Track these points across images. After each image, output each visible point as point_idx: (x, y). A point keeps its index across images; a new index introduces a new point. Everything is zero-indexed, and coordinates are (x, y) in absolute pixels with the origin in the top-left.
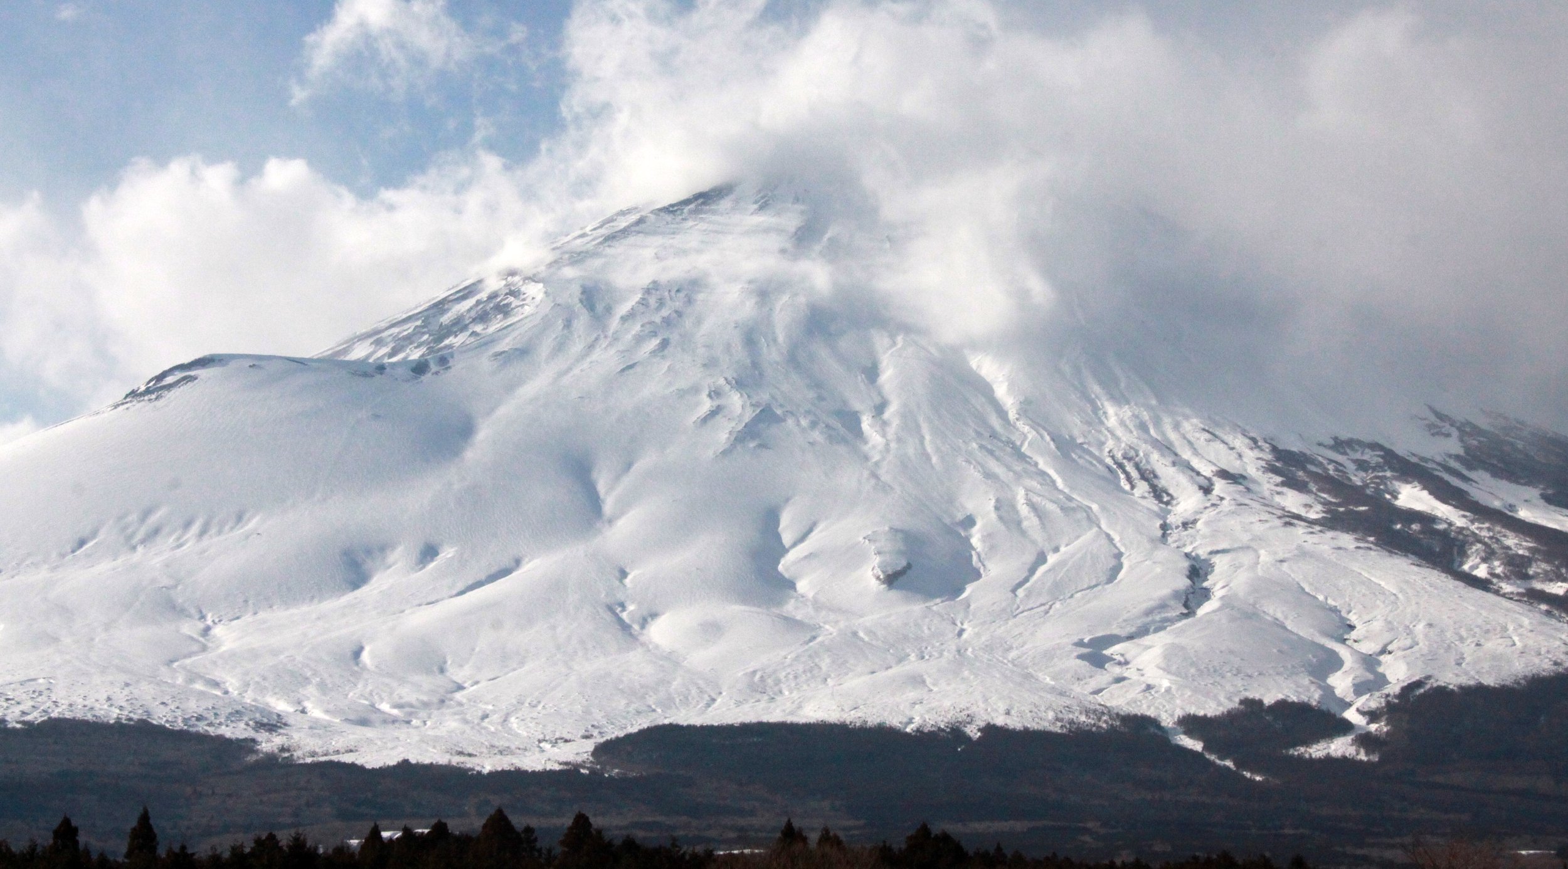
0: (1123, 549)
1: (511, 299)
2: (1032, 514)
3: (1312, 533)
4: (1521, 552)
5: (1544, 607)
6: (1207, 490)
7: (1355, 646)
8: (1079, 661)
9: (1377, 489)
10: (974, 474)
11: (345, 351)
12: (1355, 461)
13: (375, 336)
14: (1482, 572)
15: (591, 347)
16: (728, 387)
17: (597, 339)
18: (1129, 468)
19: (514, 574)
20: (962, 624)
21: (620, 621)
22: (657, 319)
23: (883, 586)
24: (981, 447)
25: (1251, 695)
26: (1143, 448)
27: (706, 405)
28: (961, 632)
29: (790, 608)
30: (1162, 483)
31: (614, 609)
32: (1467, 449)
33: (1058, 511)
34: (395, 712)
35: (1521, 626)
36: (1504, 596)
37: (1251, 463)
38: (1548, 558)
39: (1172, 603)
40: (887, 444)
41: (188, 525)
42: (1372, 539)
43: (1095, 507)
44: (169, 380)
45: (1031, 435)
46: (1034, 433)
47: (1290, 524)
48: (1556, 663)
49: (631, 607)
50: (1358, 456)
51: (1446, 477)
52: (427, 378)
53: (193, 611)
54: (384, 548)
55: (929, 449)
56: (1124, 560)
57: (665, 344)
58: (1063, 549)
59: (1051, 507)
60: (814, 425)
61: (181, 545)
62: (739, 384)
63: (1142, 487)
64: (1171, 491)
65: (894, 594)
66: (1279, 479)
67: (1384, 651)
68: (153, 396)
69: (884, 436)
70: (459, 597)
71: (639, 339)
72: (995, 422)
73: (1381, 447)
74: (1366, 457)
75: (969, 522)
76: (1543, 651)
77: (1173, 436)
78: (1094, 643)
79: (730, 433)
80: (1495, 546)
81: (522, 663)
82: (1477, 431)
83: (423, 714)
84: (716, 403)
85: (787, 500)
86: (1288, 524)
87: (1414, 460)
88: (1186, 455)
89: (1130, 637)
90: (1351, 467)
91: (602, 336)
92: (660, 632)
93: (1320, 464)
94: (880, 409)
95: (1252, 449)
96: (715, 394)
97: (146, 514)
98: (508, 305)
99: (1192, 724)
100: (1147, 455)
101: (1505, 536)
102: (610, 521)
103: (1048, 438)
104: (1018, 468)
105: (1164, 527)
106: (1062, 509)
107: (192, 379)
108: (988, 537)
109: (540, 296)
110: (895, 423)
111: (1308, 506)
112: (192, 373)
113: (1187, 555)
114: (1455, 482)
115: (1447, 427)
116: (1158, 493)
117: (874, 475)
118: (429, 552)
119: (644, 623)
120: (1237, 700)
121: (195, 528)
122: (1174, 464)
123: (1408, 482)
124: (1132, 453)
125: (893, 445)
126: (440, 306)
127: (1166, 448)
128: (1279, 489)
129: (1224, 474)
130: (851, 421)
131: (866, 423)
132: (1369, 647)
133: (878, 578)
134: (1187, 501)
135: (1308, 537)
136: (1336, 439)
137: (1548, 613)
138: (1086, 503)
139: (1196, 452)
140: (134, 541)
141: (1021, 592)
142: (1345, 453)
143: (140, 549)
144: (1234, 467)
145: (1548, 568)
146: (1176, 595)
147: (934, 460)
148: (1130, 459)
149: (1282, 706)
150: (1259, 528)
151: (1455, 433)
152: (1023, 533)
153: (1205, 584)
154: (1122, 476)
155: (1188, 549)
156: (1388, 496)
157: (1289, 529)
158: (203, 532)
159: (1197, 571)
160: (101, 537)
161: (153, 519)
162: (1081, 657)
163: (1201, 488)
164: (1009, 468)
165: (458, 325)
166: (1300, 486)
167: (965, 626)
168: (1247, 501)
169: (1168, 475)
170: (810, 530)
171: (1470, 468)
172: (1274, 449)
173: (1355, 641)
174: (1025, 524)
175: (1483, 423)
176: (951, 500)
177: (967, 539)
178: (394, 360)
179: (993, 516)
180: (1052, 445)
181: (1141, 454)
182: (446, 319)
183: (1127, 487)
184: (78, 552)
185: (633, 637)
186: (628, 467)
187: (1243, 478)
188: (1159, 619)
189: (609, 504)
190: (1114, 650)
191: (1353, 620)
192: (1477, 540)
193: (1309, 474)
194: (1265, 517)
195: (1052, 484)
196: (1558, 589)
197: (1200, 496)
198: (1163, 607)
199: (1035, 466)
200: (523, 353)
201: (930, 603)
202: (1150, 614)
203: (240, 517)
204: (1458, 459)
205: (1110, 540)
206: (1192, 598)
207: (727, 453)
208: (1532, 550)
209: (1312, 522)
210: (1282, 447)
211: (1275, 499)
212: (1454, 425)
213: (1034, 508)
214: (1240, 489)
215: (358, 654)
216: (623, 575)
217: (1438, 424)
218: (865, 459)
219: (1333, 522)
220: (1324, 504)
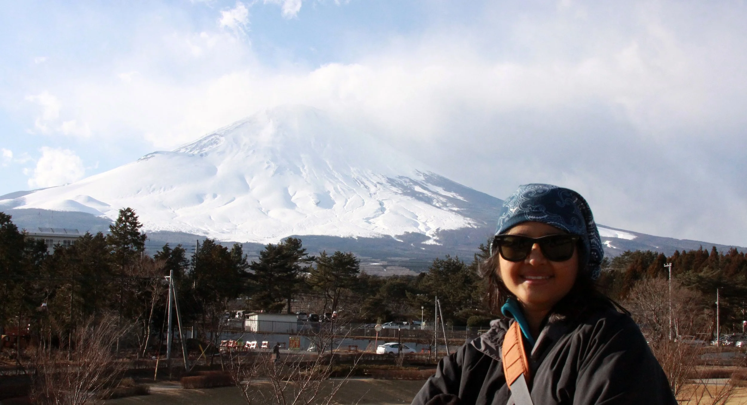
0: (364, 199)
2: (342, 191)
4: (444, 201)
5: (454, 213)
6: (376, 186)
7: (420, 220)
9: (410, 187)
10: (327, 182)
11: (179, 151)
12: (404, 181)
13: (186, 148)
14: (437, 205)
16: (270, 161)
17: (239, 150)
18: (358, 181)
19: (235, 201)
21: (262, 212)
23: (316, 206)
24: (327, 176)
25: (407, 231)
26: (360, 177)
27: (266, 165)
28: (336, 216)
29: (296, 209)
30: (366, 185)
31: (260, 209)
32: (426, 179)
34: (228, 231)
35: (452, 217)
36: (445, 210)
37: (384, 181)
38: (451, 202)
40: (307, 175)
41: (161, 188)
42: (414, 198)
43: (354, 189)
44: (149, 156)
45: (336, 173)
49: (263, 209)
50: (404, 180)
53: (169, 207)
54: (205, 195)
55: (316, 176)
56: (364, 201)
57: (254, 151)
58: (350, 198)
59: (344, 189)
60: (291, 170)
61: (160, 193)
62: (273, 161)
63: (362, 186)
64: (369, 186)
65: (318, 207)
66: (390, 184)
67: (426, 222)
68: (146, 160)
69: (306, 173)
70: (225, 206)
71: (248, 150)
72: (328, 170)
73: (409, 178)
74: (407, 181)
75: (329, 192)
77: (366, 175)
78: (366, 219)
79: (273, 171)
80: (438, 200)
82: (426, 175)
84: (268, 165)
85: (289, 186)
86: (396, 194)
87: (416, 181)
88: (370, 179)
89: (373, 218)
90: (403, 182)
92: (271, 214)
93: (397, 181)
94: (303, 167)
95: (383, 178)
96: (268, 163)
98: (217, 142)
99: (396, 236)
100: (361, 179)
101: (439, 198)
102: (252, 190)
103: (340, 174)
104: (336, 181)
105: (370, 194)
106: (348, 190)
107: (154, 156)
108: (334, 196)
110: (307, 170)
111: (398, 190)
112: (154, 155)
113: (377, 200)
114: (425, 186)
115: (421, 174)
116: (366, 187)
117: (306, 182)
118: (215, 196)
119: (267, 213)
120: (404, 232)
121: (162, 189)
122: (367, 180)
123: (415, 185)
126: (200, 141)
127: (366, 177)
128: (391, 186)
129: (378, 183)
130: (298, 169)
131: (301, 170)
132: (423, 221)
133: (314, 204)
134: (373, 189)
135: (401, 197)
136: (399, 176)
138: (352, 188)
139: (371, 178)
140: (150, 192)
141: (345, 207)
142: (401, 179)
143: (152, 193)
144: (380, 181)
145: (451, 205)
146: (379, 209)
147: (318, 178)
148: (358, 179)
149: (413, 233)
150: (390, 195)
151: (422, 175)
152: (341, 195)
153: (384, 207)
154: (357, 183)
155: (377, 199)
156: (413, 189)
158: (164, 190)
159: (381, 204)
160: (142, 190)
161: (152, 187)
162: (365, 222)
163: (375, 186)
164: (334, 181)
165: (205, 146)
166: (395, 186)
167: (336, 214)
168: (385, 189)
169: (367, 183)
170: (295, 193)
171: (427, 183)
172: (387, 178)
174: (341, 193)
175: (427, 173)
176: (324, 188)
177: (330, 197)
178: (191, 153)
179: (334, 191)
180: (342, 176)
182: (202, 144)
183: (359, 185)
184: (138, 194)
185: (267, 215)
186: (252, 178)
187: (383, 184)
188: (377, 214)
189: (250, 186)
190: (371, 221)
191: (417, 214)
192: (435, 199)
193: (396, 184)
194: (391, 192)
195: (344, 184)
196: (456, 209)
197: (375, 187)
198: (377, 211)
199: (339, 180)
200: (223, 152)
201: (327, 209)
202: (375, 212)
203: (172, 187)
204: (424, 181)
205: (360, 197)
206: (383, 210)
207: (273, 176)
208: (446, 200)
209: (401, 194)
210: (389, 177)
211: (391, 189)
212: (421, 173)
213: (341, 189)
214: (382, 186)
215: (210, 218)
216: (259, 202)
217: (418, 173)
218: (303, 178)
219: (405, 194)
220: (401, 190)
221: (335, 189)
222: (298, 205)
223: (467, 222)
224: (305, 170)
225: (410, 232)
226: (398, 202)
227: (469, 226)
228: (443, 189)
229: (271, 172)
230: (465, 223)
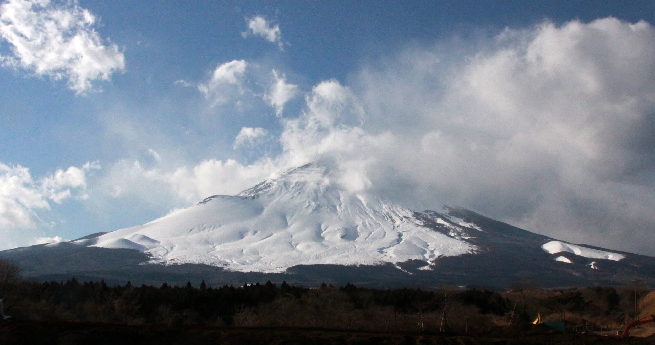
0: (386, 231)
1: (271, 184)
2: (369, 225)
3: (421, 228)
4: (460, 231)
5: (464, 241)
6: (402, 220)
7: (429, 249)
8: (378, 252)
9: (433, 219)
10: (358, 217)
11: (240, 194)
13: (245, 192)
14: (453, 235)
15: (286, 194)
16: (311, 201)
17: (287, 192)
18: (387, 216)
19: (272, 236)
20: (356, 245)
21: (291, 245)
22: (298, 188)
24: (359, 212)
25: (410, 258)
26: (390, 212)
27: (308, 204)
28: (356, 247)
29: (323, 242)
30: (393, 219)
31: (290, 243)
32: (450, 212)
33: (374, 224)
34: (249, 262)
35: (460, 245)
36: (457, 239)
37: (410, 215)
38: (465, 232)
39: (396, 241)
40: (342, 212)
41: (211, 227)
42: (432, 229)
43: (381, 223)
44: (207, 200)
45: (369, 210)
46: (369, 209)
47: (418, 226)
48: (466, 252)
49: (293, 243)
50: (429, 213)
51: (446, 217)
52: (255, 199)
53: (212, 243)
54: (247, 231)
55: (349, 212)
56: (386, 233)
57: (299, 193)
58: (375, 231)
59: (372, 223)
60: (328, 208)
61: (209, 231)
62: (314, 200)
63: (390, 220)
64: (395, 220)
65: (343, 240)
66: (415, 218)
67: (435, 250)
68: (204, 203)
69: (341, 210)
70: (262, 241)
71: (295, 192)
72: (362, 207)
73: (434, 211)
74: (431, 214)
75: (357, 226)
76: (464, 249)
77: (395, 210)
78: (380, 248)
79: (312, 210)
80: (455, 230)
81: (273, 253)
82: (452, 209)
83: (254, 263)
84: (309, 204)
85: (323, 222)
87: (440, 214)
88: (398, 213)
89: (387, 248)
90: (428, 215)
91: (288, 192)
92: (299, 247)
93: (423, 215)
94: (340, 205)
95: (410, 212)
96: (309, 202)
97: (203, 225)
98: (270, 186)
99: (399, 264)
100: (390, 214)
101: (457, 228)
102: (290, 226)
103: (372, 210)
104: (366, 216)
105: (394, 227)
106: (375, 224)
107: (212, 200)
108: (361, 229)
109: (276, 184)
110: (343, 208)
111: (420, 223)
112: (211, 199)
113: (398, 232)
114: (448, 218)
116: (393, 221)
117: (339, 218)
118: (255, 232)
119: (296, 245)
120: (407, 259)
121: (212, 227)
122: (395, 215)
123: (439, 218)
124: (388, 213)
125: (343, 212)
126: (257, 186)
127: (394, 212)
128: (415, 220)
129: (405, 217)
130: (335, 207)
131: (338, 208)
132: (432, 249)
133: (340, 237)
134: (398, 222)
135: (421, 229)
136: (425, 210)
137: (465, 242)
138: (379, 222)
139: (399, 213)
140: (201, 230)
141: (367, 239)
142: (427, 213)
143: (202, 231)
144: (407, 215)
145: (465, 234)
146: (396, 240)
147: (351, 214)
148: (387, 214)
149: (416, 260)
150: (411, 227)
151: (448, 209)
153: (401, 238)
154: (386, 217)
155: (398, 231)
156: (435, 221)
157: (417, 227)
158: (213, 228)
159: (400, 235)
160: (195, 229)
162: (378, 251)
163: (400, 219)
164: (365, 216)
165: (261, 190)
166: (419, 219)
168: (409, 222)
169: (394, 217)
170: (327, 228)
171: (451, 215)
172: (414, 212)
173: (429, 248)
174: (368, 227)
175: (453, 207)
176: (353, 222)
177: (357, 230)
178: (249, 196)
179: (362, 225)
180: (373, 212)
181: (389, 213)
182: (258, 188)
183: (387, 219)
184: (191, 232)
185: (294, 248)
186: (293, 216)
187: (408, 217)
188: (393, 244)
189: (289, 223)
190: (384, 250)
191: (429, 244)
192: (452, 229)
193: (421, 217)
194: (413, 225)
195: (373, 219)
196: (467, 238)
197: (400, 221)
198: (393, 242)
199: (369, 215)
200: (273, 195)
201: (350, 241)
202: (391, 243)
203: (220, 226)
204: (448, 214)
205: (383, 229)
206: (399, 240)
207: (311, 213)
208: (461, 231)
209: (421, 226)
210: (415, 212)
211: (415, 222)
212: (447, 207)
213: (369, 223)
214: (408, 219)
215: (242, 251)
216: (292, 236)
217: (445, 207)
218: (338, 214)
219: (425, 226)
220: (424, 222)
221: (364, 224)
222: (326, 239)
223: (471, 248)
224: (341, 208)
225: (413, 259)
226: (415, 233)
227: (471, 253)
228: (464, 221)
229: (310, 210)
230: (469, 250)
